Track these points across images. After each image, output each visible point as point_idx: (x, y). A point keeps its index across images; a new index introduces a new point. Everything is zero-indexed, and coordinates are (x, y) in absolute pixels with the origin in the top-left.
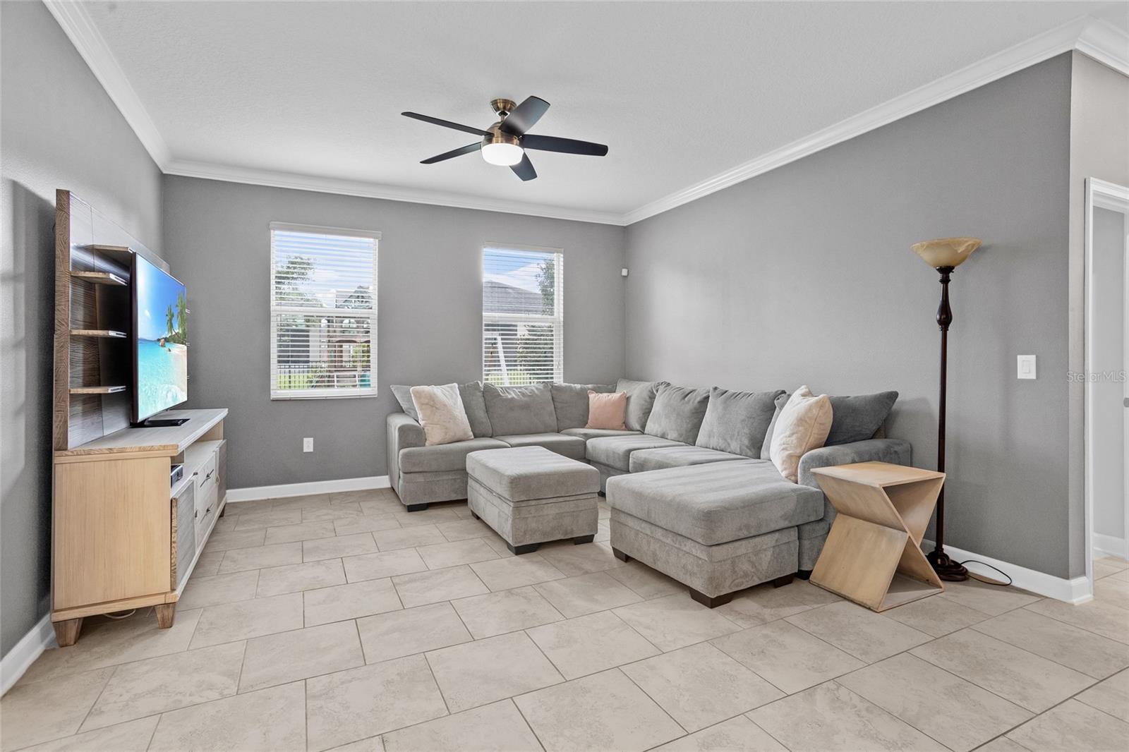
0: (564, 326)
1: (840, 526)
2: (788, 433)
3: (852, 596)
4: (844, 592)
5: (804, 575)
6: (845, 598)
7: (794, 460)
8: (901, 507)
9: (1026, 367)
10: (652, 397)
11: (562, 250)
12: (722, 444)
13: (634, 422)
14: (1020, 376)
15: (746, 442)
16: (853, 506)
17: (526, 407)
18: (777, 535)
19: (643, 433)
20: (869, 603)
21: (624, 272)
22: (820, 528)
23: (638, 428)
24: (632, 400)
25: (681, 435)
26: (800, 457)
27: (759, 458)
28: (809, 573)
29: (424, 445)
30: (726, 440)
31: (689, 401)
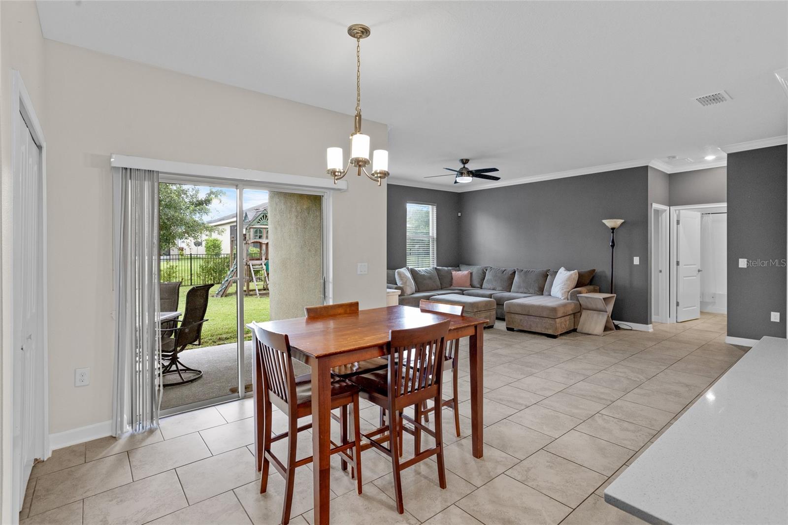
0: (437, 240)
1: (585, 314)
2: (563, 284)
3: (593, 333)
4: (589, 333)
5: (575, 330)
6: (590, 334)
7: (567, 293)
8: (607, 304)
9: (636, 261)
10: (484, 274)
11: (436, 204)
12: (525, 290)
13: (476, 283)
14: (635, 263)
15: (537, 289)
16: (590, 306)
17: (430, 278)
18: (569, 316)
19: (482, 289)
20: (598, 334)
21: (459, 214)
22: (579, 314)
23: (479, 286)
24: (474, 274)
25: (503, 288)
26: (569, 292)
27: (542, 295)
28: (576, 329)
29: (404, 295)
30: (527, 289)
31: (506, 273)
